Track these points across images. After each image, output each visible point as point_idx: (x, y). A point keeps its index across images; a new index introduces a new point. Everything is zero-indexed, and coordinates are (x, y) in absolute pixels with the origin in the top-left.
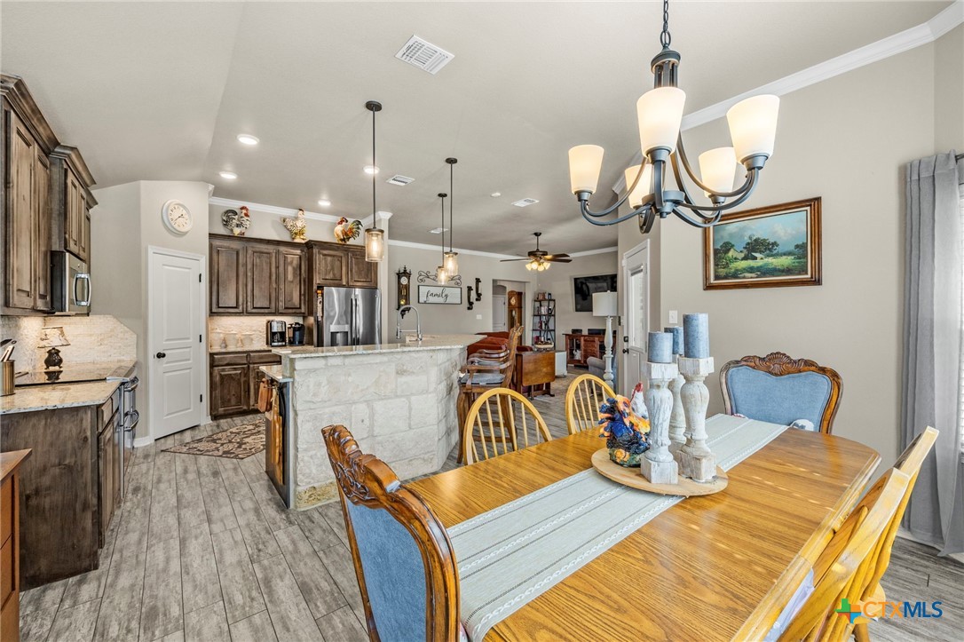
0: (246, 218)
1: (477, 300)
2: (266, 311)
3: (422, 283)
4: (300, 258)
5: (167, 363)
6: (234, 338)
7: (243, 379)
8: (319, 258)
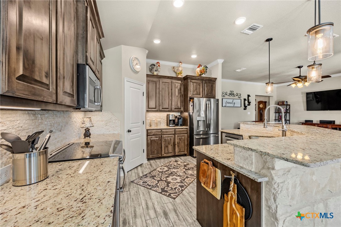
0: (159, 67)
1: (248, 105)
2: (167, 110)
3: (224, 98)
4: (181, 85)
5: (132, 134)
6: (154, 122)
7: (159, 142)
8: (191, 84)
